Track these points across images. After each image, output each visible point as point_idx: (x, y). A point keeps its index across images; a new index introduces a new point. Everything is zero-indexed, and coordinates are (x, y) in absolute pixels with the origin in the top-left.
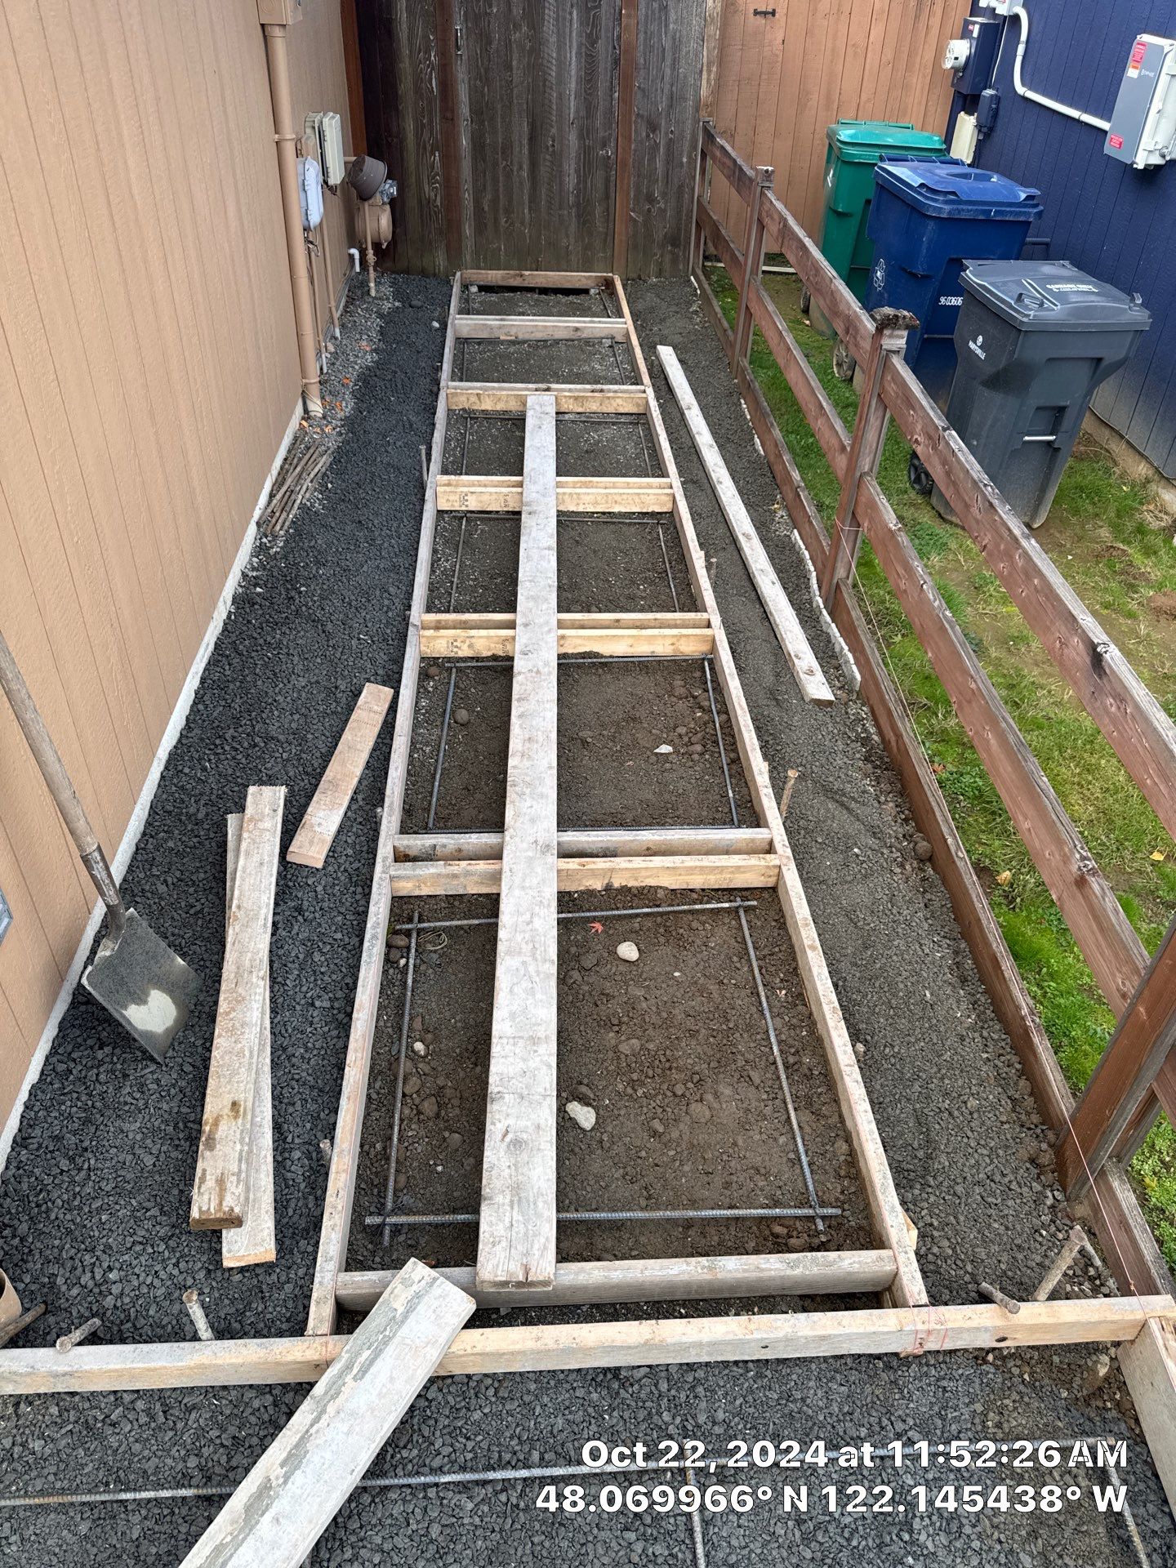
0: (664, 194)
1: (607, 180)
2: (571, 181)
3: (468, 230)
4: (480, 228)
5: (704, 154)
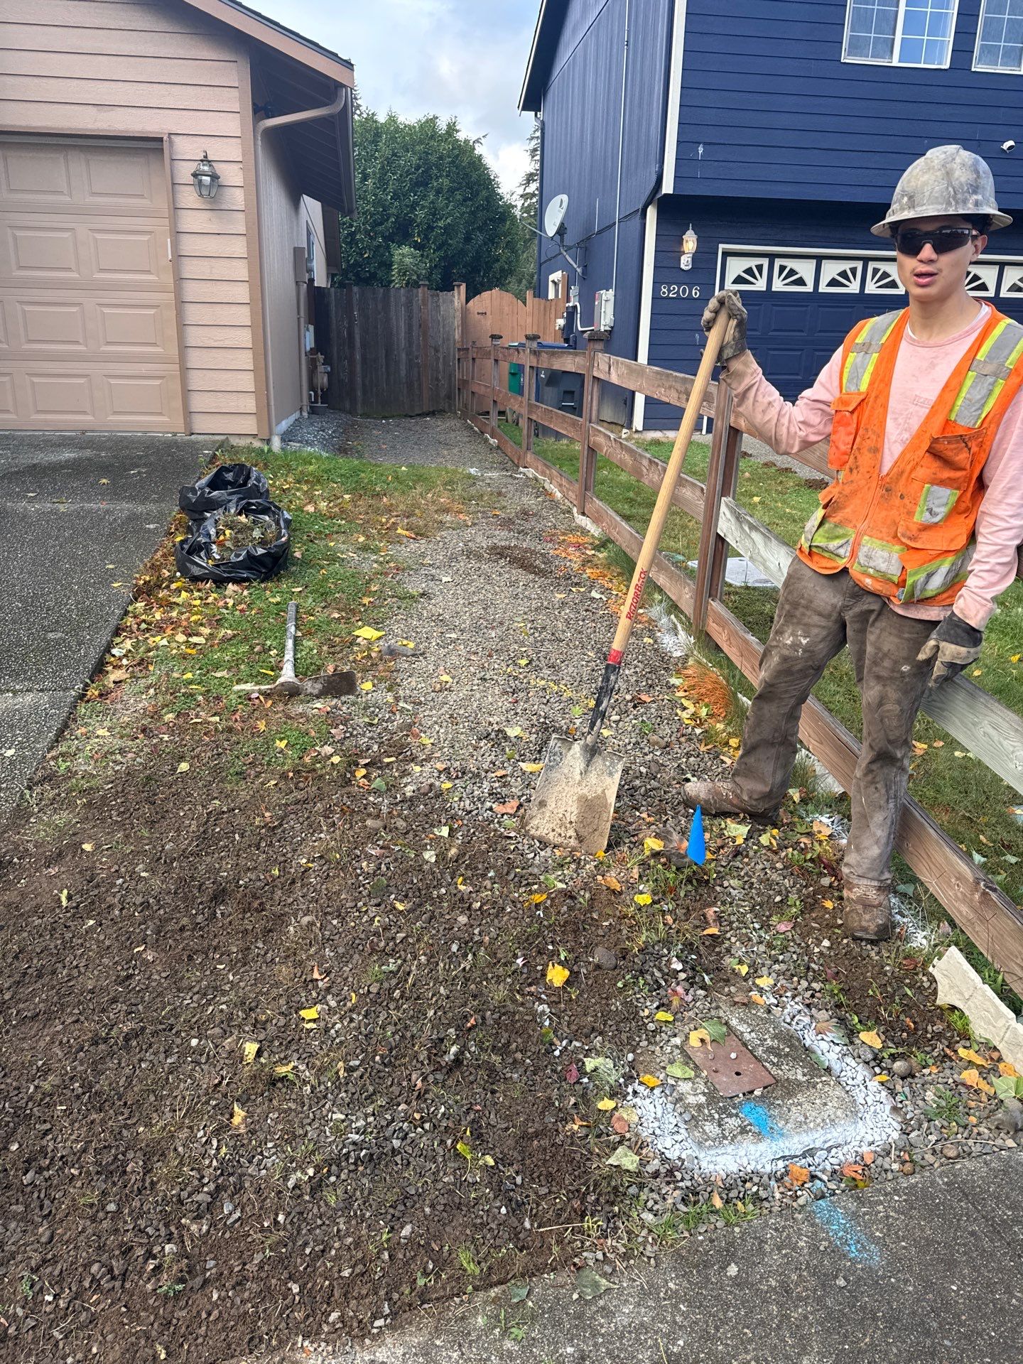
0: (443, 378)
1: (419, 373)
2: (403, 373)
3: (359, 393)
4: (364, 392)
5: (459, 359)
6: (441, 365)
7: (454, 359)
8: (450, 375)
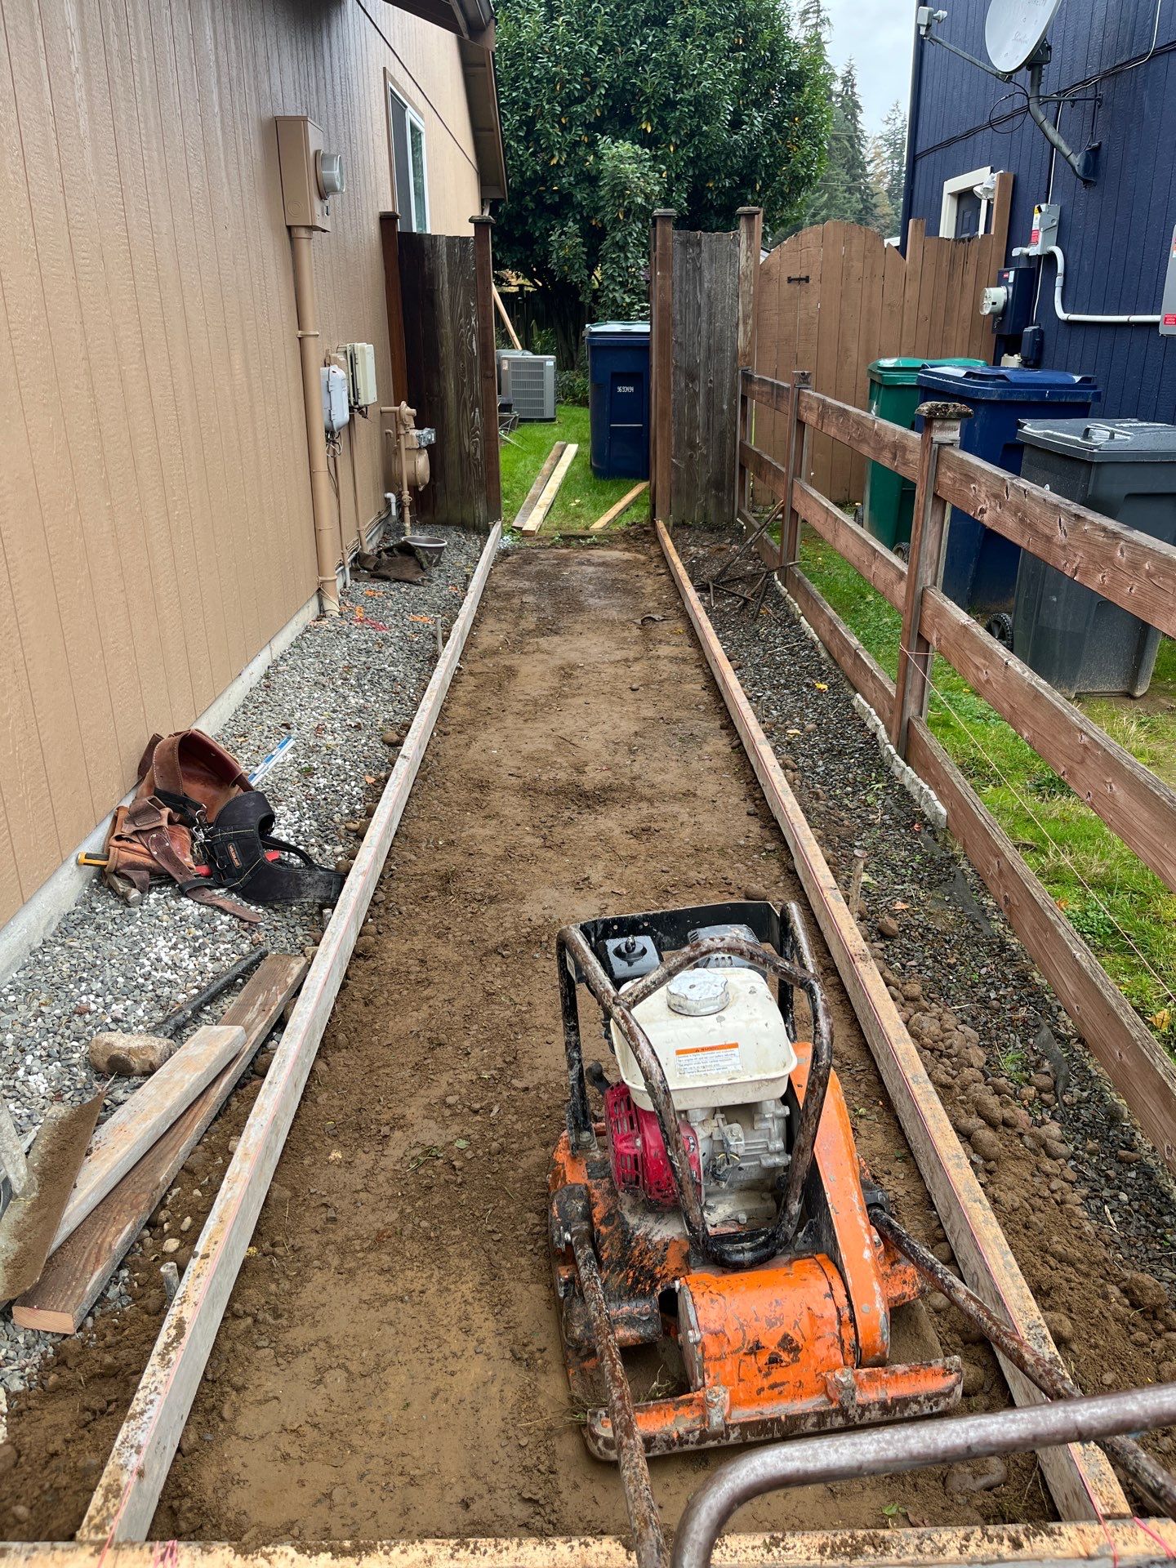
0: (706, 440)
5: (744, 399)
6: (700, 411)
7: (735, 396)
8: (722, 433)
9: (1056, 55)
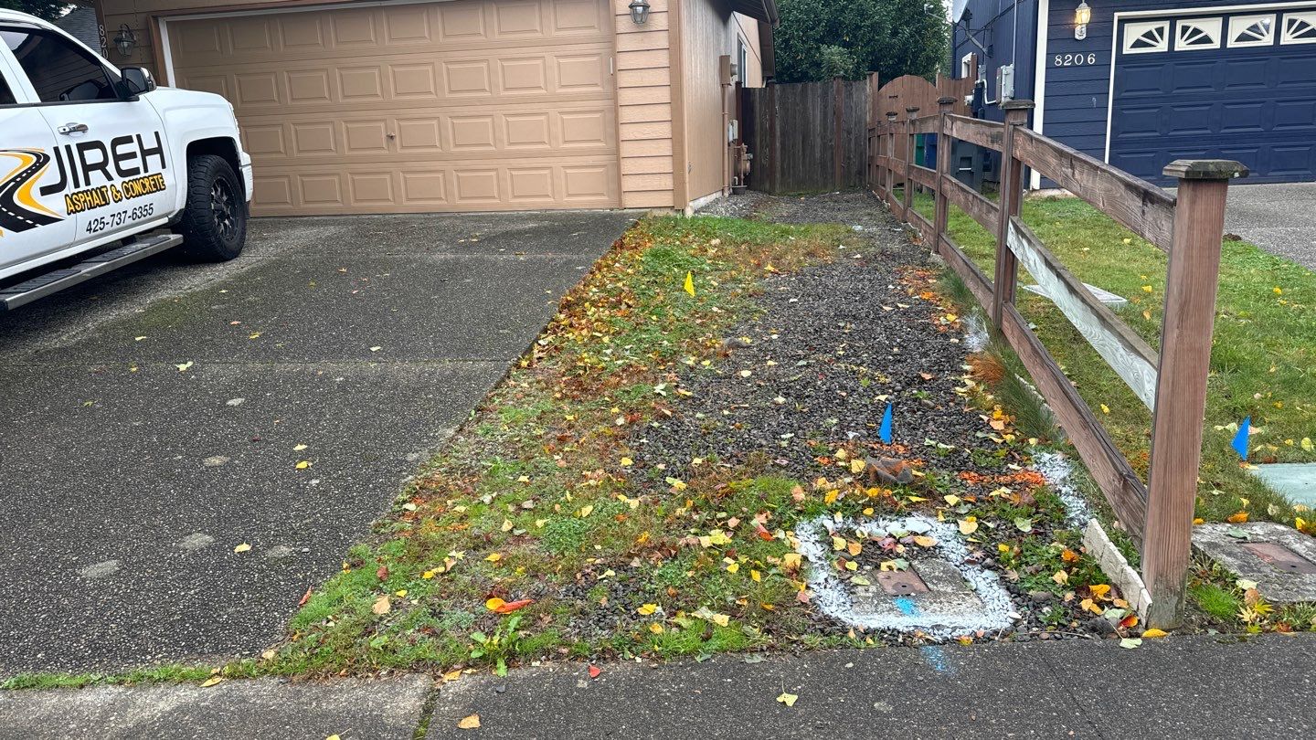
0: (855, 156)
1: (832, 153)
2: (818, 155)
4: (783, 175)
5: (870, 139)
6: (852, 146)
7: (865, 139)
8: (861, 153)
9: (974, 16)
